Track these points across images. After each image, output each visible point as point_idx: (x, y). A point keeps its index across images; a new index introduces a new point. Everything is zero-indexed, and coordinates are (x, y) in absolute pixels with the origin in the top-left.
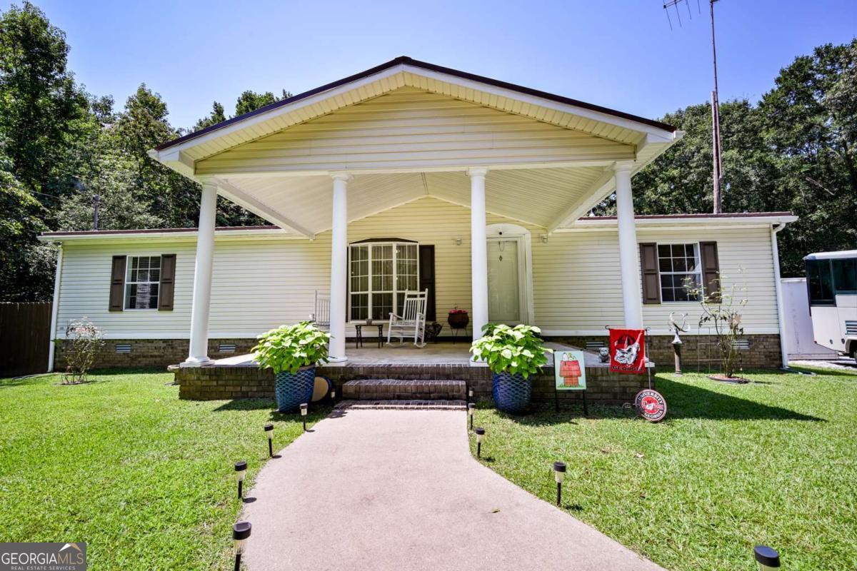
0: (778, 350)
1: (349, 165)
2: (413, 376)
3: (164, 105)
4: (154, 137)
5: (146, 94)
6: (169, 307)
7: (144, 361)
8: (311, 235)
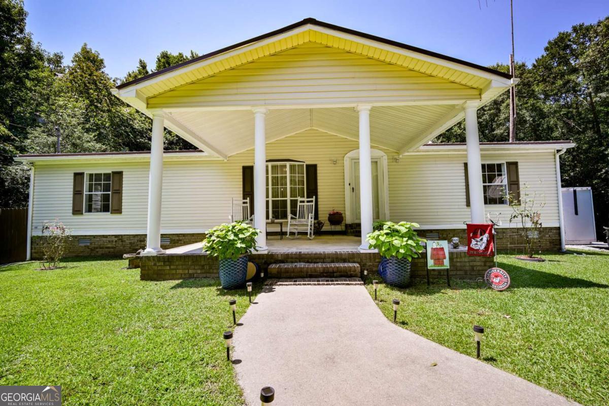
0: (558, 238)
1: (267, 102)
2: (318, 260)
3: (102, 61)
4: (96, 85)
5: (88, 52)
6: (119, 211)
7: (100, 251)
8: (225, 157)
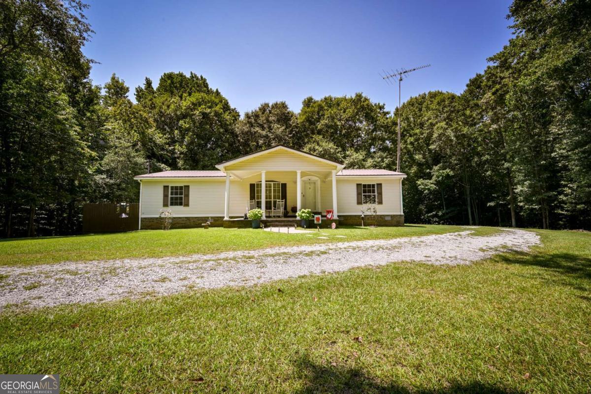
5: (116, 81)
6: (187, 205)
7: (178, 225)
8: (241, 179)
